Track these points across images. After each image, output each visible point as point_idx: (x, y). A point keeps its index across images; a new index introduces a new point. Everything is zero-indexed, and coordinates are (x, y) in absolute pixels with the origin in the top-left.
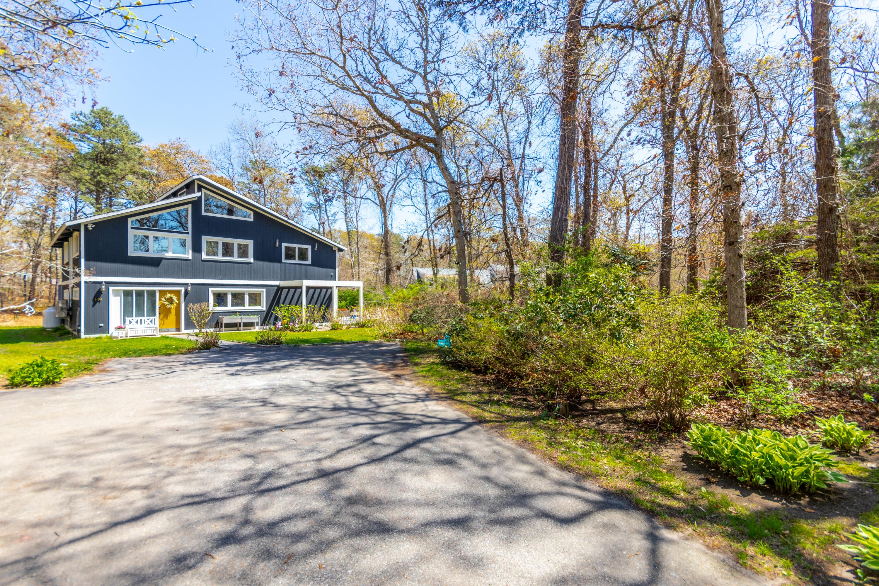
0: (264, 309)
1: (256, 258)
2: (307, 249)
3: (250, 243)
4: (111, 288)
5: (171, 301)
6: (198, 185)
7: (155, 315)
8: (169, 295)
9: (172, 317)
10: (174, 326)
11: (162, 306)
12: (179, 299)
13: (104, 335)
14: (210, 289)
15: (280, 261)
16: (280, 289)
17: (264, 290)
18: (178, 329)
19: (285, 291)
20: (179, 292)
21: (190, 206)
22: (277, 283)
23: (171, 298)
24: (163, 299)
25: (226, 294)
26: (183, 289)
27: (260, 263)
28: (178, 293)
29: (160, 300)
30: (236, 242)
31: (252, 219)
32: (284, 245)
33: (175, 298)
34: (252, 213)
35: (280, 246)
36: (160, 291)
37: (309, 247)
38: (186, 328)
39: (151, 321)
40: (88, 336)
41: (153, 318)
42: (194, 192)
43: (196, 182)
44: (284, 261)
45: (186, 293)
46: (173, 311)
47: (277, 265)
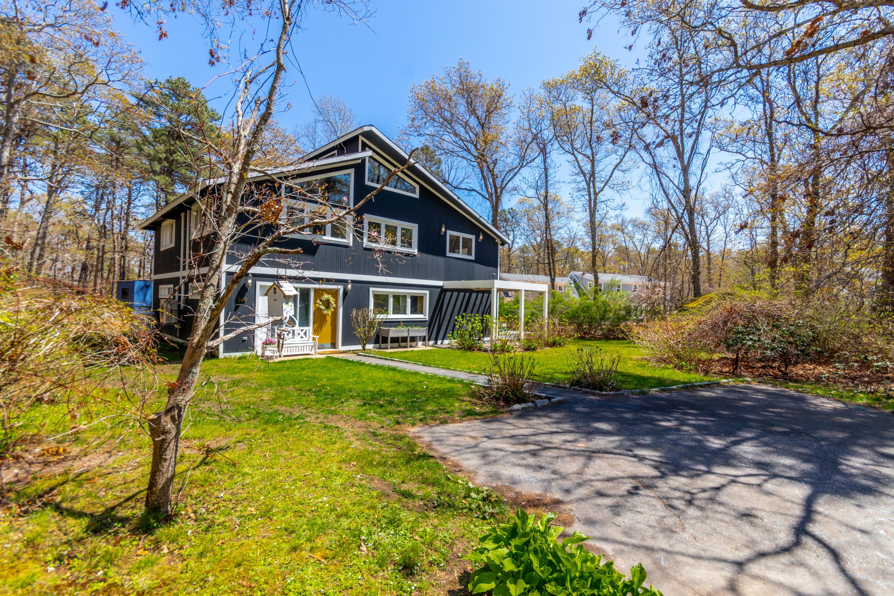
0: (427, 318)
1: (420, 250)
2: (471, 240)
3: (414, 228)
4: (259, 284)
5: (327, 304)
6: (363, 142)
7: (308, 325)
8: (326, 296)
9: (327, 328)
10: (329, 341)
11: (318, 311)
12: (336, 302)
13: (248, 353)
14: (372, 289)
15: (444, 255)
16: (443, 291)
17: (427, 292)
18: (334, 345)
19: (448, 294)
20: (337, 291)
21: (352, 171)
22: (440, 283)
23: (328, 301)
24: (318, 301)
25: (387, 296)
26: (341, 288)
27: (425, 256)
28: (335, 293)
29: (315, 303)
30: (400, 224)
31: (417, 196)
32: (449, 232)
33: (332, 300)
34: (417, 187)
35: (445, 233)
36: (316, 290)
37: (473, 237)
38: (344, 344)
39: (305, 334)
40: (227, 355)
41: (307, 328)
42: (357, 151)
43: (361, 138)
44: (448, 254)
45: (345, 293)
46: (329, 319)
47: (441, 259)
